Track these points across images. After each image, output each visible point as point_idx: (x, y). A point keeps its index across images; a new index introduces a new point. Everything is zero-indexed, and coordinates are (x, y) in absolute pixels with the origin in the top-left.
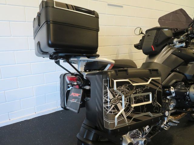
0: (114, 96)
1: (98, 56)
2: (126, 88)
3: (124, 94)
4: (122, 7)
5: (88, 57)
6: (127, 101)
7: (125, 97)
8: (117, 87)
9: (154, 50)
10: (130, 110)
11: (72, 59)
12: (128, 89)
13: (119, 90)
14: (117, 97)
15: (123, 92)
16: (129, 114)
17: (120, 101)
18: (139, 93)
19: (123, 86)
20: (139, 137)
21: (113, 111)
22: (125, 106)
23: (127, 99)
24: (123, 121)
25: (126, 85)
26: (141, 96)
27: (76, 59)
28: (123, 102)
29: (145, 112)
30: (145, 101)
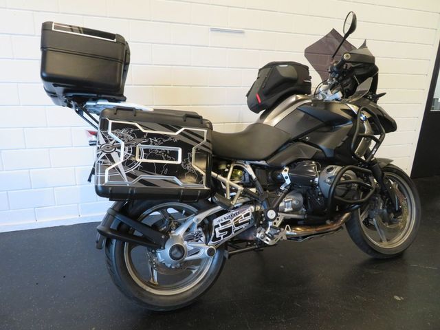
0: (107, 141)
1: (124, 100)
2: (129, 133)
3: (123, 141)
4: (241, 32)
5: (110, 100)
6: (129, 152)
7: (126, 145)
8: (112, 129)
9: (260, 101)
10: (133, 164)
11: (87, 104)
12: (132, 135)
13: (116, 134)
14: (112, 142)
15: (123, 137)
16: (132, 170)
17: (117, 150)
18: (154, 144)
19: (124, 130)
20: (200, 241)
21: (103, 161)
22: (125, 158)
23: (130, 149)
24: (120, 178)
25: (130, 130)
26: (160, 150)
27: (94, 104)
28: (122, 151)
29: (163, 174)
30: (167, 159)
